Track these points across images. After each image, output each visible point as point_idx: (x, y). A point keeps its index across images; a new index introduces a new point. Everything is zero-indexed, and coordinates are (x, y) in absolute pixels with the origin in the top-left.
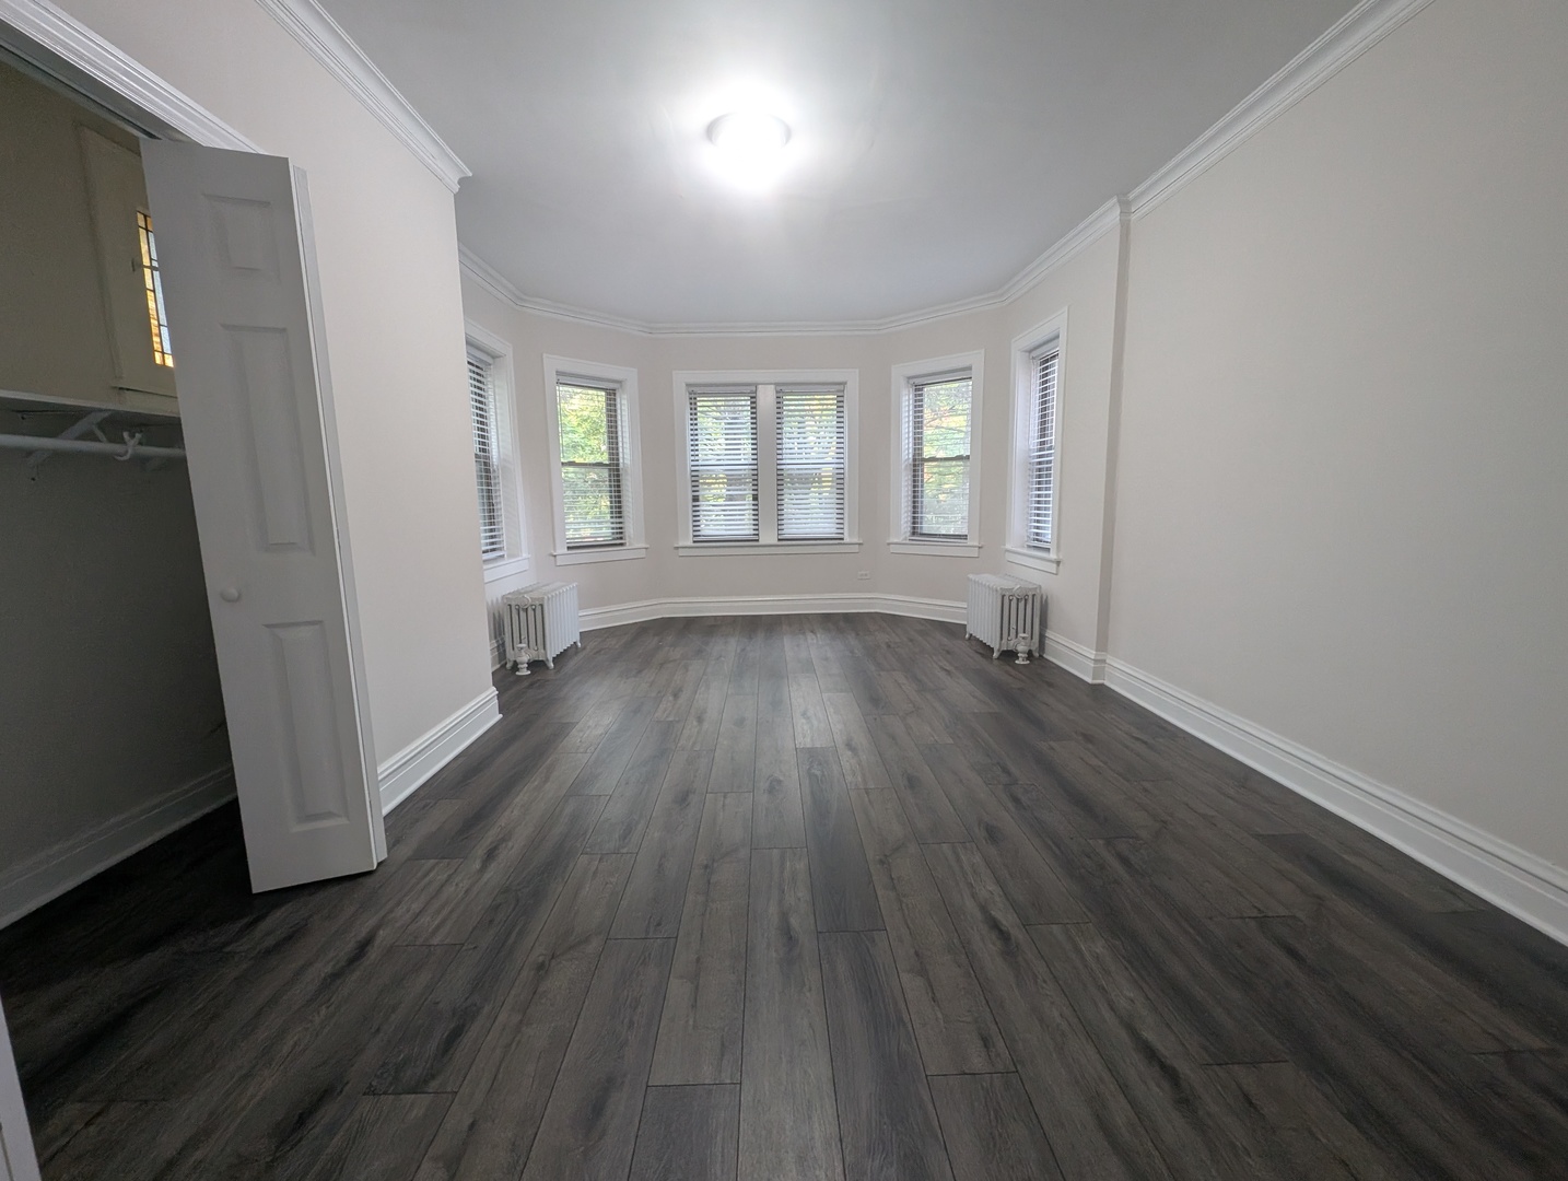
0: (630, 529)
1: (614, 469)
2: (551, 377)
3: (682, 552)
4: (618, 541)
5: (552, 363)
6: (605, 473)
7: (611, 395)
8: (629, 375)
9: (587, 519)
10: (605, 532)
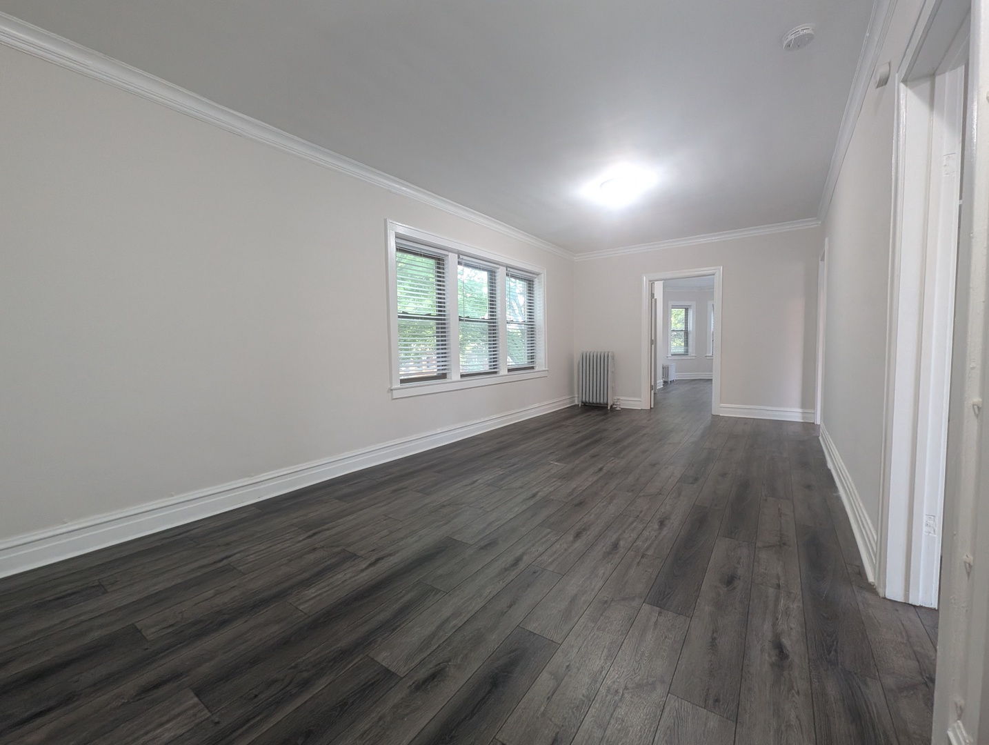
0: (690, 350)
1: (686, 333)
2: (670, 306)
3: (708, 358)
4: (686, 353)
5: (671, 303)
6: (683, 333)
7: (687, 310)
8: (693, 304)
9: (677, 345)
10: (682, 350)
